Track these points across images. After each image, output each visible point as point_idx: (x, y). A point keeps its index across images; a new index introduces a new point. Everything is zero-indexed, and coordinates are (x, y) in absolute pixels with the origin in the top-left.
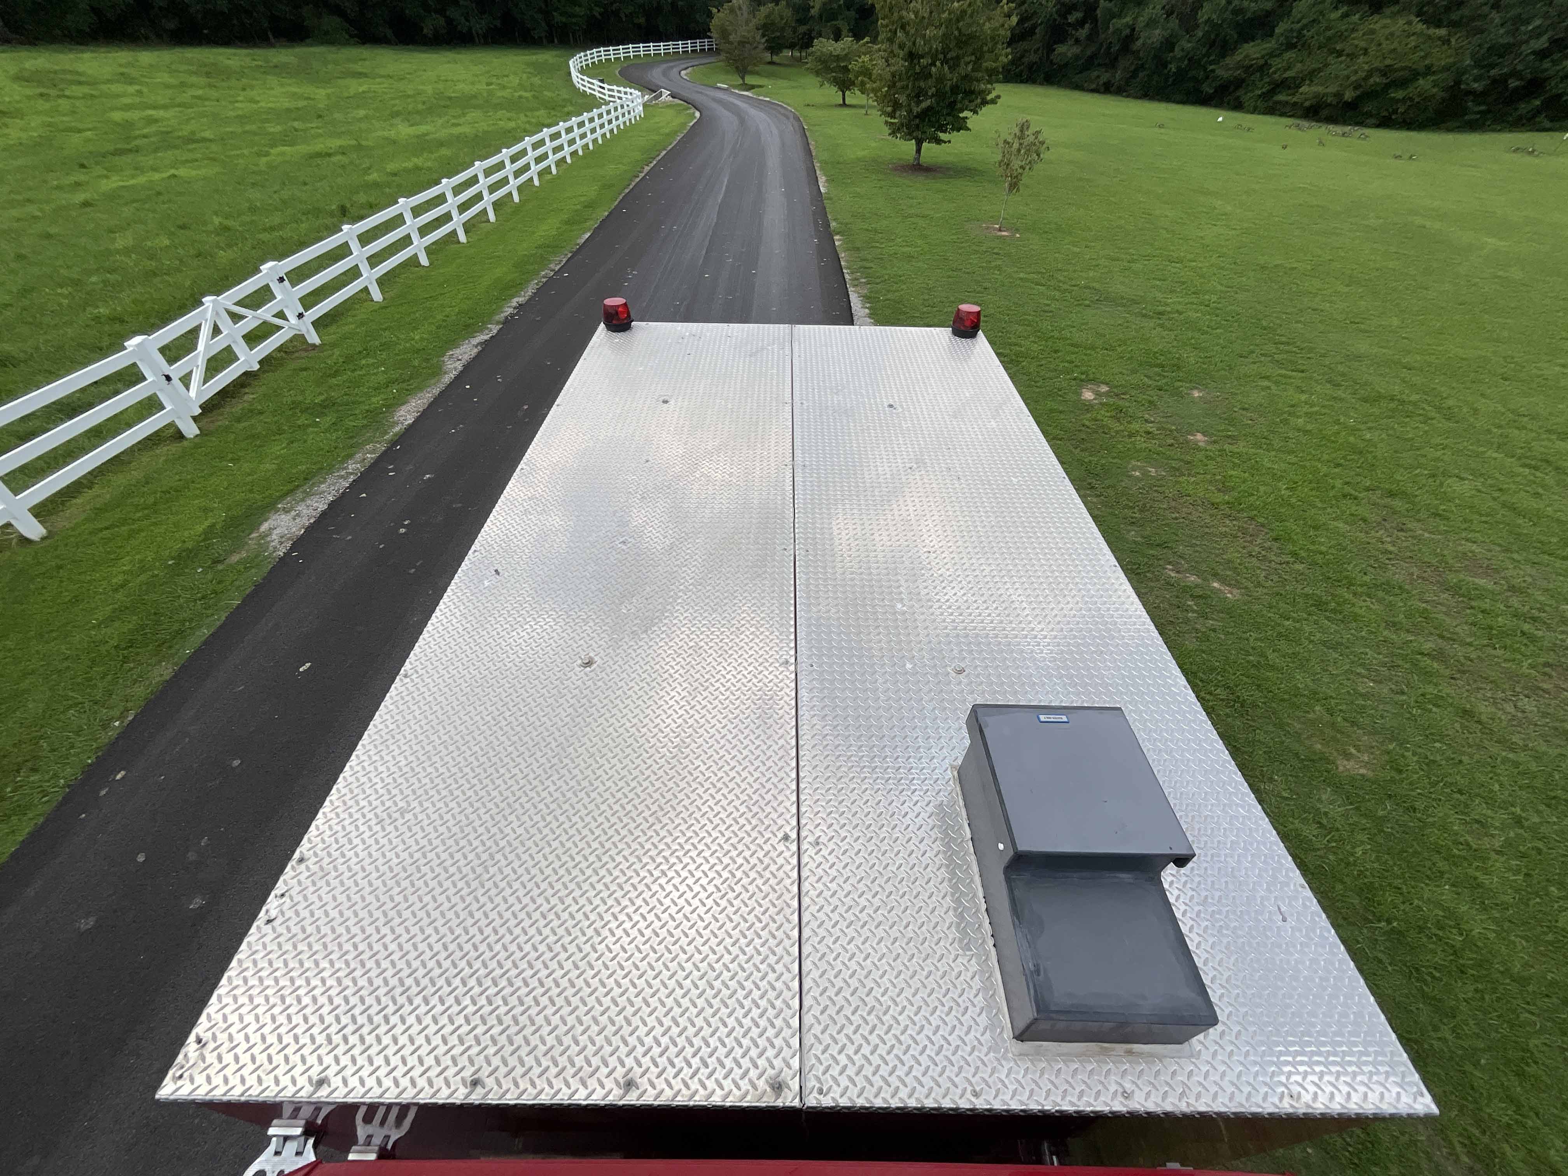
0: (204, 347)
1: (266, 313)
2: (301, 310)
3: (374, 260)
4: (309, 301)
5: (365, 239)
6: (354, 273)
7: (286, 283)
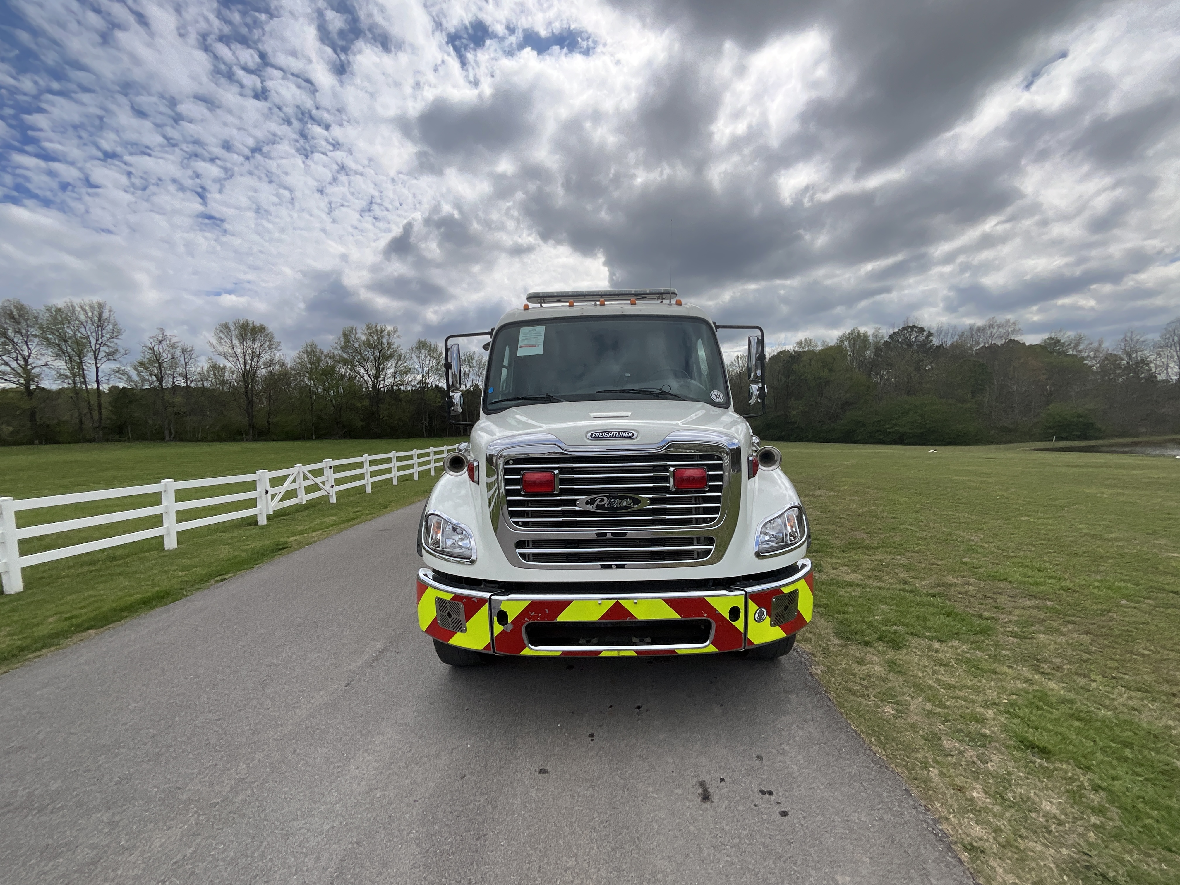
0: (287, 486)
1: (318, 480)
2: (333, 484)
3: (373, 474)
7: (332, 469)
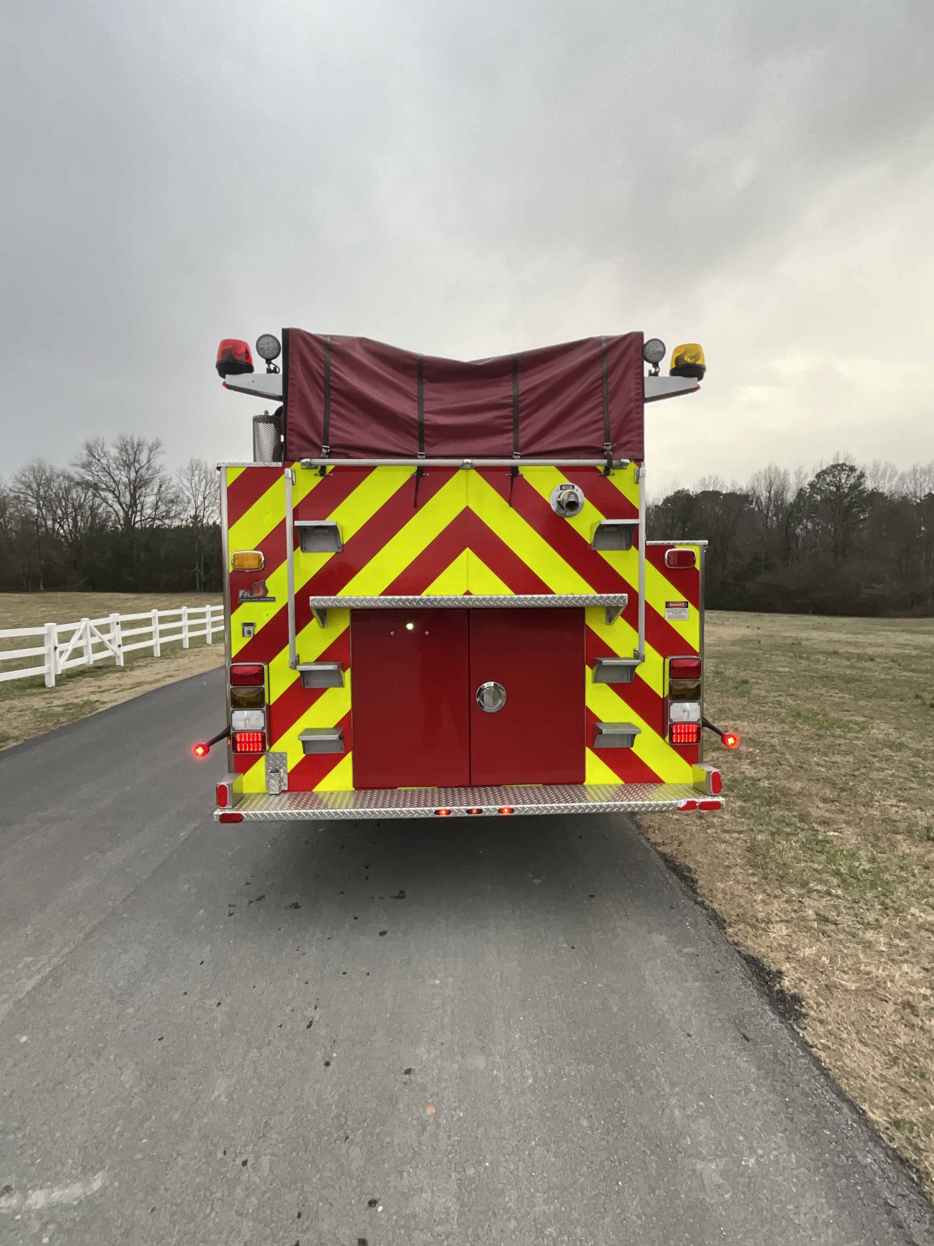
0: (74, 642)
1: (106, 637)
2: (121, 643)
3: (163, 633)
4: (126, 640)
5: (162, 620)
6: (149, 636)
7: (119, 626)
